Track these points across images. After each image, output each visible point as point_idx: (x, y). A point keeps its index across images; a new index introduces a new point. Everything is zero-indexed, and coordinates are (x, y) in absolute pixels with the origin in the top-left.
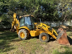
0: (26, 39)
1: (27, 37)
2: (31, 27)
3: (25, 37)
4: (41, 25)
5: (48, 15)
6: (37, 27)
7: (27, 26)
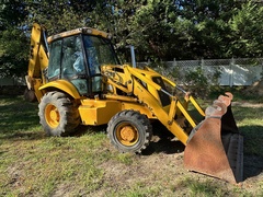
0: (63, 135)
1: (66, 127)
2: (84, 82)
3: (62, 126)
4: (126, 77)
5: (200, 27)
6: (112, 86)
7: (69, 81)
